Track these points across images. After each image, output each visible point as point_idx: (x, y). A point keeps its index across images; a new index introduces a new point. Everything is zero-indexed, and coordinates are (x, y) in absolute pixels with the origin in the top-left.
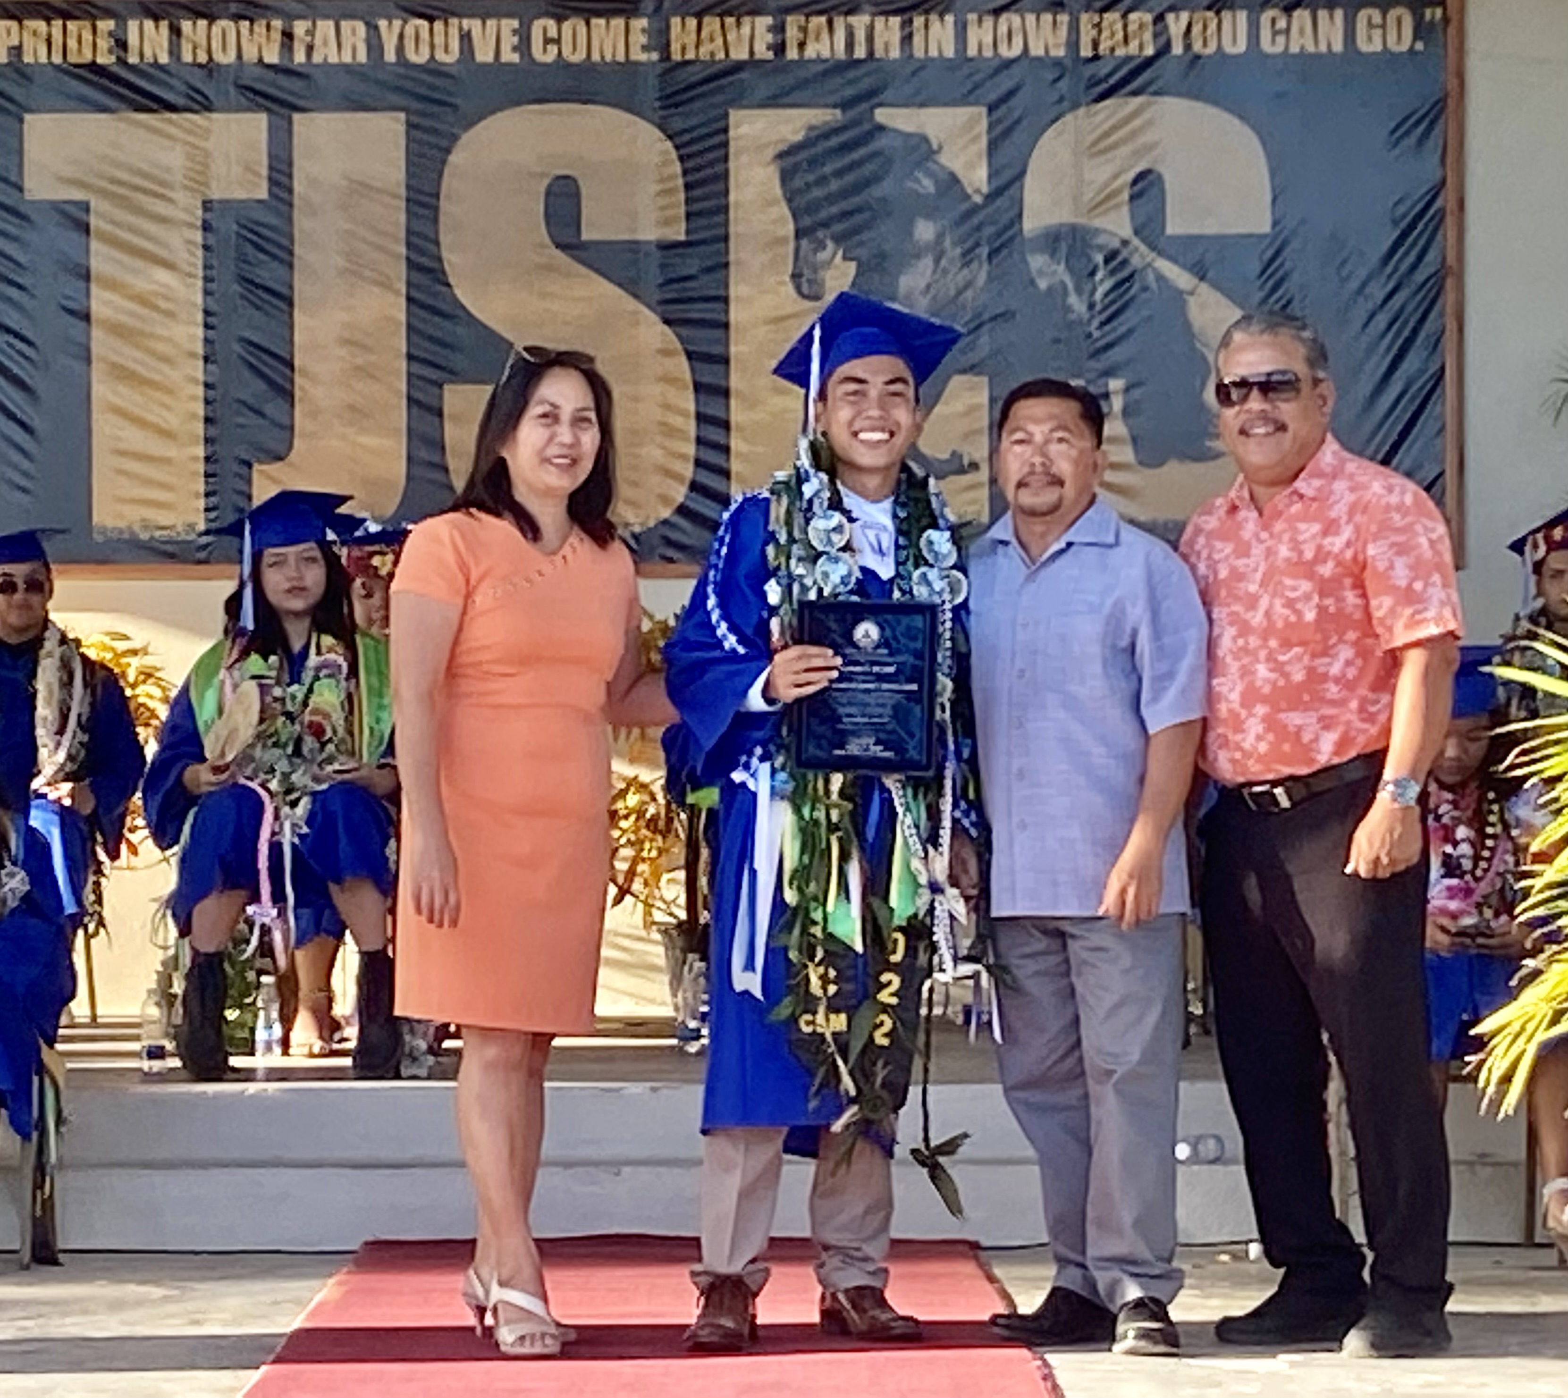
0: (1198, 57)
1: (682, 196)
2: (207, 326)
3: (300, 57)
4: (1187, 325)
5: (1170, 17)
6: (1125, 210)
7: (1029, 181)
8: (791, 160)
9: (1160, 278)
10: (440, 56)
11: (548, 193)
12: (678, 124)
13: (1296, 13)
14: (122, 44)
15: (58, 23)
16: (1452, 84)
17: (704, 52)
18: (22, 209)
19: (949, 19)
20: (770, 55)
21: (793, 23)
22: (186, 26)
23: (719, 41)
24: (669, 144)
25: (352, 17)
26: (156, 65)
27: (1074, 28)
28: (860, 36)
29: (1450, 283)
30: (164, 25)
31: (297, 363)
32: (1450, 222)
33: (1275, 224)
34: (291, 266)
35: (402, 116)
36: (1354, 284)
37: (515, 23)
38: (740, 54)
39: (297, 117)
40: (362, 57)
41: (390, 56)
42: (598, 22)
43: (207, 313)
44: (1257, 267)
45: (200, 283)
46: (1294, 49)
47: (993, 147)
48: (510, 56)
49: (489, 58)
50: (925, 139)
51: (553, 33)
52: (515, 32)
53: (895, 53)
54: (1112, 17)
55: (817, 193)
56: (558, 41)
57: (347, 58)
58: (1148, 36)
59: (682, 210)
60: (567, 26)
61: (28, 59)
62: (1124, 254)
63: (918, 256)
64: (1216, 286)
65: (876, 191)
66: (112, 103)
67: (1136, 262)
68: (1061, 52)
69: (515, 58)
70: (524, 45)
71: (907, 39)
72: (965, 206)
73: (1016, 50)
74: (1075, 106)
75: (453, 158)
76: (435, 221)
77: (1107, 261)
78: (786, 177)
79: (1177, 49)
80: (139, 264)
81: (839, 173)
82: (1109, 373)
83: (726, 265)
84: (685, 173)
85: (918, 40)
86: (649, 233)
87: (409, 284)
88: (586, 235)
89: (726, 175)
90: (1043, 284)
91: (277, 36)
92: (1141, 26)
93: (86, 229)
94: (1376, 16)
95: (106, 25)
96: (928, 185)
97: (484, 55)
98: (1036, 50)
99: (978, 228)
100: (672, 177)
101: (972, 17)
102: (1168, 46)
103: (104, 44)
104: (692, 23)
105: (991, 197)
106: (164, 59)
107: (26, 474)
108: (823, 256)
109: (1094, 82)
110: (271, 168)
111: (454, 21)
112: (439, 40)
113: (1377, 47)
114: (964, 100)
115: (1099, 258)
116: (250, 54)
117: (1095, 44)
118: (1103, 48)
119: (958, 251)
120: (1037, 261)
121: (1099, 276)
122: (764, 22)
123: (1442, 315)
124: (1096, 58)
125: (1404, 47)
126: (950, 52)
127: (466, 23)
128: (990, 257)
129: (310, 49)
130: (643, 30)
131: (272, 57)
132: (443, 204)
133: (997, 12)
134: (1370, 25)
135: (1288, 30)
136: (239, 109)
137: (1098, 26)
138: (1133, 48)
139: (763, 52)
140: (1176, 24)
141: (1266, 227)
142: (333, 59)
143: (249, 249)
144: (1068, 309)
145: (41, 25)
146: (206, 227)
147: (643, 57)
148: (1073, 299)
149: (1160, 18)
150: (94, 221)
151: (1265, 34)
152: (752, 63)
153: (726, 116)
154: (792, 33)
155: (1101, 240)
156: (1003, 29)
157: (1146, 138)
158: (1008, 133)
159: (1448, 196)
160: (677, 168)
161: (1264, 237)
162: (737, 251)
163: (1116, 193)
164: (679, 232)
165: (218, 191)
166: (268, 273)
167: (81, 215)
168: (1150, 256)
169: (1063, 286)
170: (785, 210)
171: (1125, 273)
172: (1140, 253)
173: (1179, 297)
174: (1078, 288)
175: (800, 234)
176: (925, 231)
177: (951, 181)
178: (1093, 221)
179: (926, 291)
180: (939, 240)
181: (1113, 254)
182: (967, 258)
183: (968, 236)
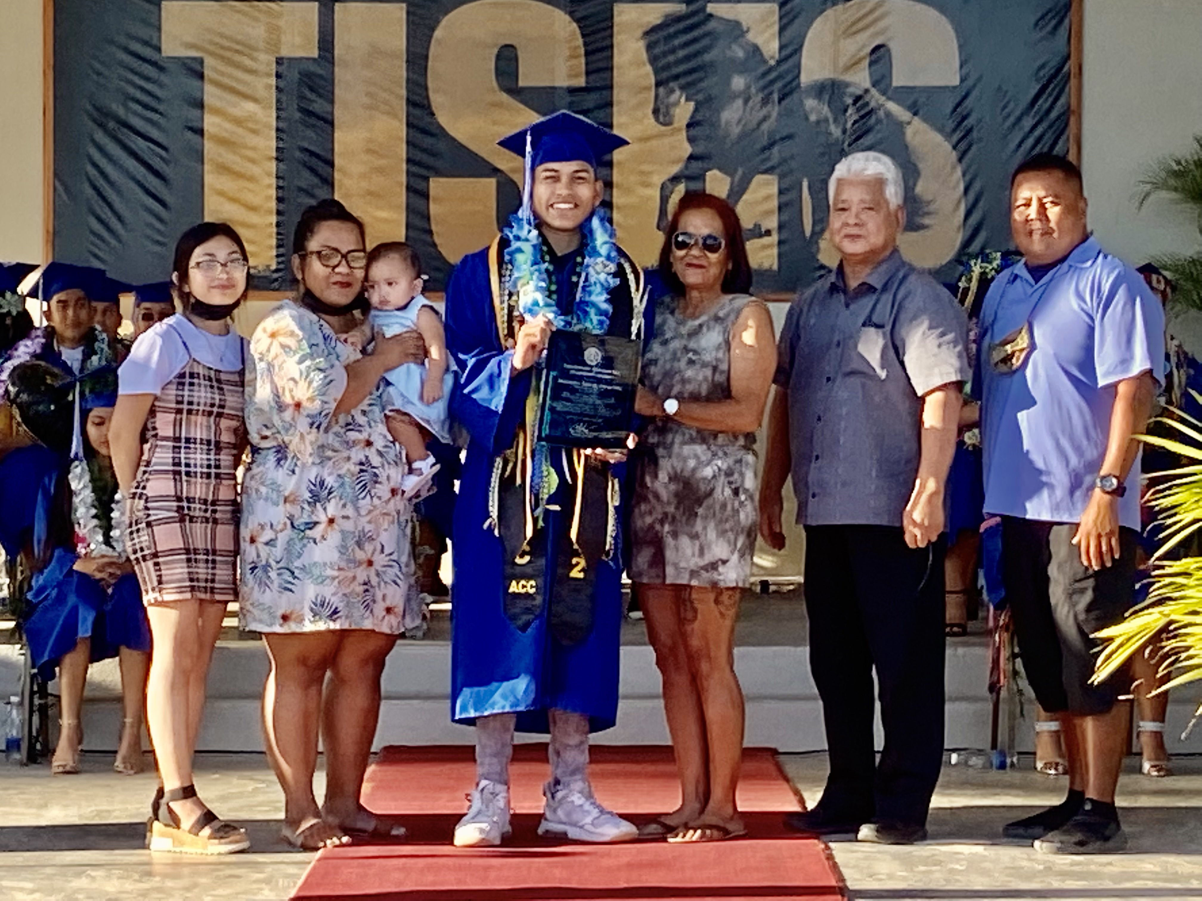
1: (583, 60)
2: (278, 139)
4: (906, 145)
6: (866, 73)
7: (805, 52)
8: (654, 37)
9: (888, 114)
11: (498, 57)
12: (580, 14)
18: (160, 62)
24: (574, 26)
29: (1073, 120)
31: (336, 164)
32: (1073, 82)
33: (962, 80)
34: (332, 102)
35: (404, 6)
36: (1012, 119)
39: (337, 5)
43: (278, 130)
44: (950, 107)
45: (274, 113)
47: (782, 30)
50: (737, 24)
55: (671, 58)
59: (583, 69)
62: (867, 98)
63: (734, 98)
64: (925, 120)
65: (707, 57)
67: (873, 104)
72: (763, 69)
74: (835, 3)
75: (437, 34)
76: (426, 74)
77: (855, 102)
78: (649, 47)
80: (234, 99)
83: (610, 104)
84: (585, 44)
86: (562, 81)
87: (408, 115)
88: (521, 84)
89: (612, 46)
90: (813, 118)
93: (200, 76)
96: (740, 53)
99: (772, 82)
100: (576, 48)
105: (780, 62)
107: (159, 231)
108: (673, 98)
110: (320, 39)
115: (850, 101)
119: (761, 95)
120: (810, 103)
121: (850, 111)
128: (780, 101)
132: (430, 64)
141: (956, 82)
143: (307, 92)
144: (829, 133)
146: (278, 76)
148: (832, 128)
150: (207, 71)
153: (612, 8)
155: (851, 90)
157: (881, 24)
158: (792, 21)
159: (1071, 64)
160: (580, 41)
161: (955, 87)
162: (618, 95)
163: (860, 60)
164: (581, 82)
165: (285, 53)
166: (318, 106)
167: (198, 67)
168: (882, 99)
169: (826, 120)
170: (649, 68)
171: (867, 110)
172: (876, 98)
173: (900, 126)
174: (835, 120)
175: (658, 84)
176: (738, 82)
177: (756, 49)
178: (847, 78)
179: (739, 121)
180: (748, 87)
181: (857, 99)
182: (765, 101)
183: (764, 88)
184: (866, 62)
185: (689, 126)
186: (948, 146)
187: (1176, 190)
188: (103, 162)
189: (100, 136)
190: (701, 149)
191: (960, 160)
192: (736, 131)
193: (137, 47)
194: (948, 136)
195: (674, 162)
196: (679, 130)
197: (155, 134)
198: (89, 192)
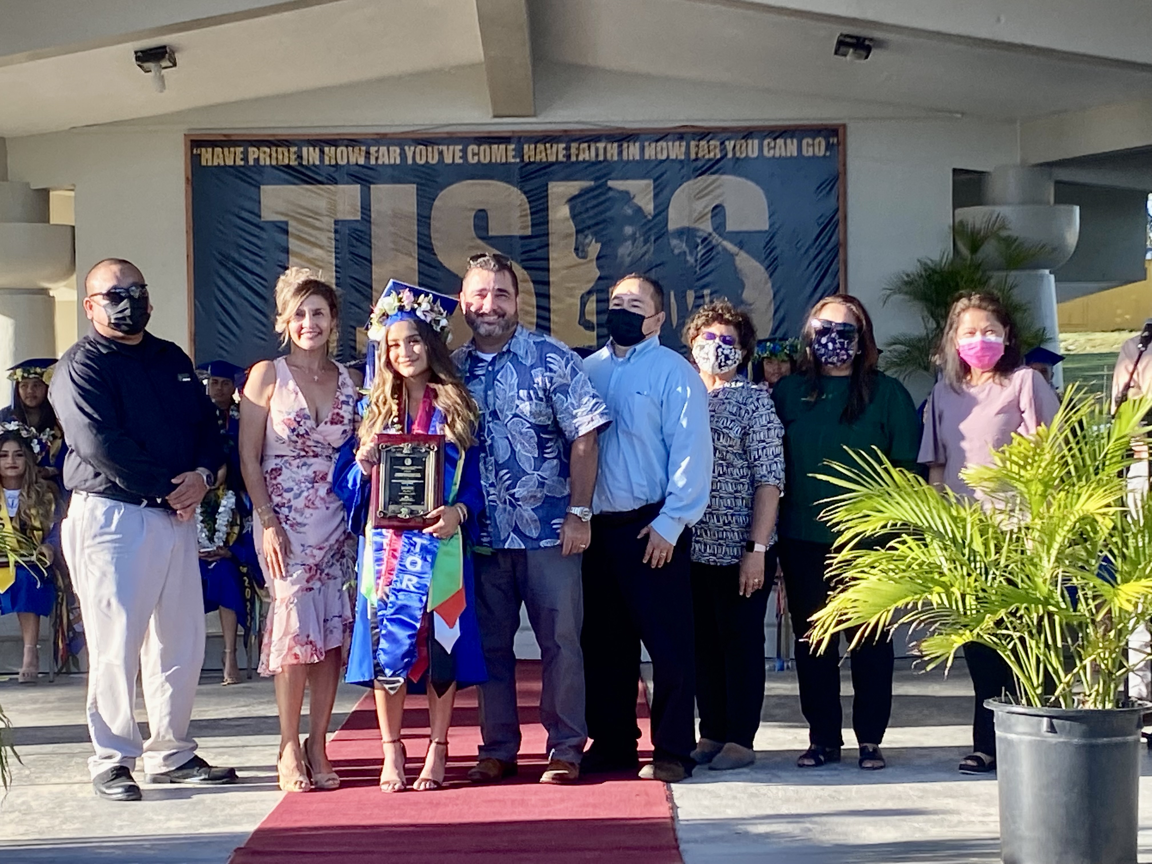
0: (738, 159)
1: (529, 218)
2: (336, 272)
3: (373, 162)
4: (736, 268)
5: (727, 143)
6: (710, 222)
7: (671, 210)
8: (574, 202)
9: (725, 249)
10: (430, 160)
11: (475, 217)
12: (527, 189)
13: (778, 141)
14: (300, 157)
15: (274, 149)
16: (841, 169)
17: (538, 158)
18: (261, 225)
19: (637, 144)
20: (565, 160)
21: (574, 145)
22: (326, 149)
23: (544, 154)
24: (523, 197)
25: (395, 145)
26: (314, 165)
27: (688, 147)
28: (601, 152)
29: (841, 251)
30: (317, 149)
31: (374, 286)
32: (841, 226)
33: (770, 226)
34: (370, 247)
35: (415, 186)
36: (803, 250)
37: (460, 147)
38: (552, 159)
39: (372, 186)
40: (398, 161)
41: (410, 161)
42: (495, 147)
43: (336, 266)
44: (763, 244)
45: (334, 255)
46: (777, 155)
47: (656, 196)
48: (459, 161)
49: (450, 161)
50: (627, 193)
51: (476, 151)
52: (460, 151)
53: (616, 158)
54: (703, 143)
55: (585, 216)
56: (478, 154)
57: (392, 161)
58: (718, 150)
59: (530, 223)
60: (482, 148)
61: (262, 163)
62: (710, 239)
63: (626, 240)
64: (748, 252)
65: (608, 214)
66: (296, 181)
67: (714, 242)
68: (683, 157)
69: (461, 161)
70: (464, 156)
71: (620, 153)
72: (644, 221)
73: (664, 157)
74: (689, 179)
75: (436, 203)
76: (429, 228)
77: (703, 242)
78: (572, 209)
79: (730, 155)
80: (308, 247)
81: (593, 207)
82: (704, 287)
83: (547, 245)
84: (531, 208)
85: (625, 153)
86: (517, 232)
87: (419, 254)
88: (491, 234)
89: (547, 209)
90: (676, 251)
91: (363, 154)
92: (715, 147)
93: (286, 232)
94: (810, 141)
95: (293, 149)
96: (629, 212)
97: (448, 160)
98: (673, 156)
99: (650, 229)
100: (525, 210)
101: (646, 144)
102: (726, 155)
103: (293, 157)
104: (532, 146)
105: (655, 217)
106: (317, 163)
107: (262, 332)
108: (587, 241)
109: (695, 170)
110: (362, 208)
111: (436, 147)
112: (430, 155)
113: (810, 154)
114: (643, 177)
115: (699, 241)
116: (353, 161)
117: (697, 154)
118: (699, 155)
119: (642, 239)
120: (674, 242)
121: (700, 248)
122: (562, 146)
123: (838, 263)
124: (696, 159)
125: (822, 153)
126: (637, 158)
127: (441, 147)
128: (655, 241)
129: (377, 159)
130: (513, 150)
131: (362, 161)
132: (432, 222)
133: (657, 141)
134: (808, 145)
135: (775, 147)
136: (348, 183)
137: (697, 146)
138: (712, 155)
139: (561, 158)
140: (729, 145)
141: (767, 228)
142: (387, 162)
143: (354, 242)
144: (686, 262)
145: (267, 150)
146: (336, 232)
147: (513, 161)
148: (689, 258)
149: (722, 143)
150: (290, 229)
151: (766, 149)
152: (557, 162)
153: (547, 185)
154: (573, 151)
155: (700, 234)
156: (659, 149)
157: (718, 192)
158: (662, 190)
159: (840, 214)
160: (527, 206)
161: (766, 232)
162: (552, 239)
163: (706, 214)
164: (529, 232)
165: (340, 217)
166: (361, 250)
167: (283, 226)
168: (720, 240)
169: (685, 252)
170: (571, 223)
171: (710, 247)
172: (716, 239)
173: (732, 256)
174: (691, 253)
175: (578, 232)
176: (628, 230)
177: (639, 210)
178: (697, 225)
179: (629, 255)
180: (634, 234)
181: (705, 239)
182: (646, 242)
183: (646, 232)
184: (710, 215)
185: (598, 258)
186: (762, 269)
187: (906, 293)
188: (225, 289)
189: (223, 272)
190: (605, 273)
191: (771, 276)
192: (628, 260)
193: (245, 215)
194: (762, 263)
195: (589, 282)
196: (591, 260)
197: (258, 270)
198: (219, 309)
